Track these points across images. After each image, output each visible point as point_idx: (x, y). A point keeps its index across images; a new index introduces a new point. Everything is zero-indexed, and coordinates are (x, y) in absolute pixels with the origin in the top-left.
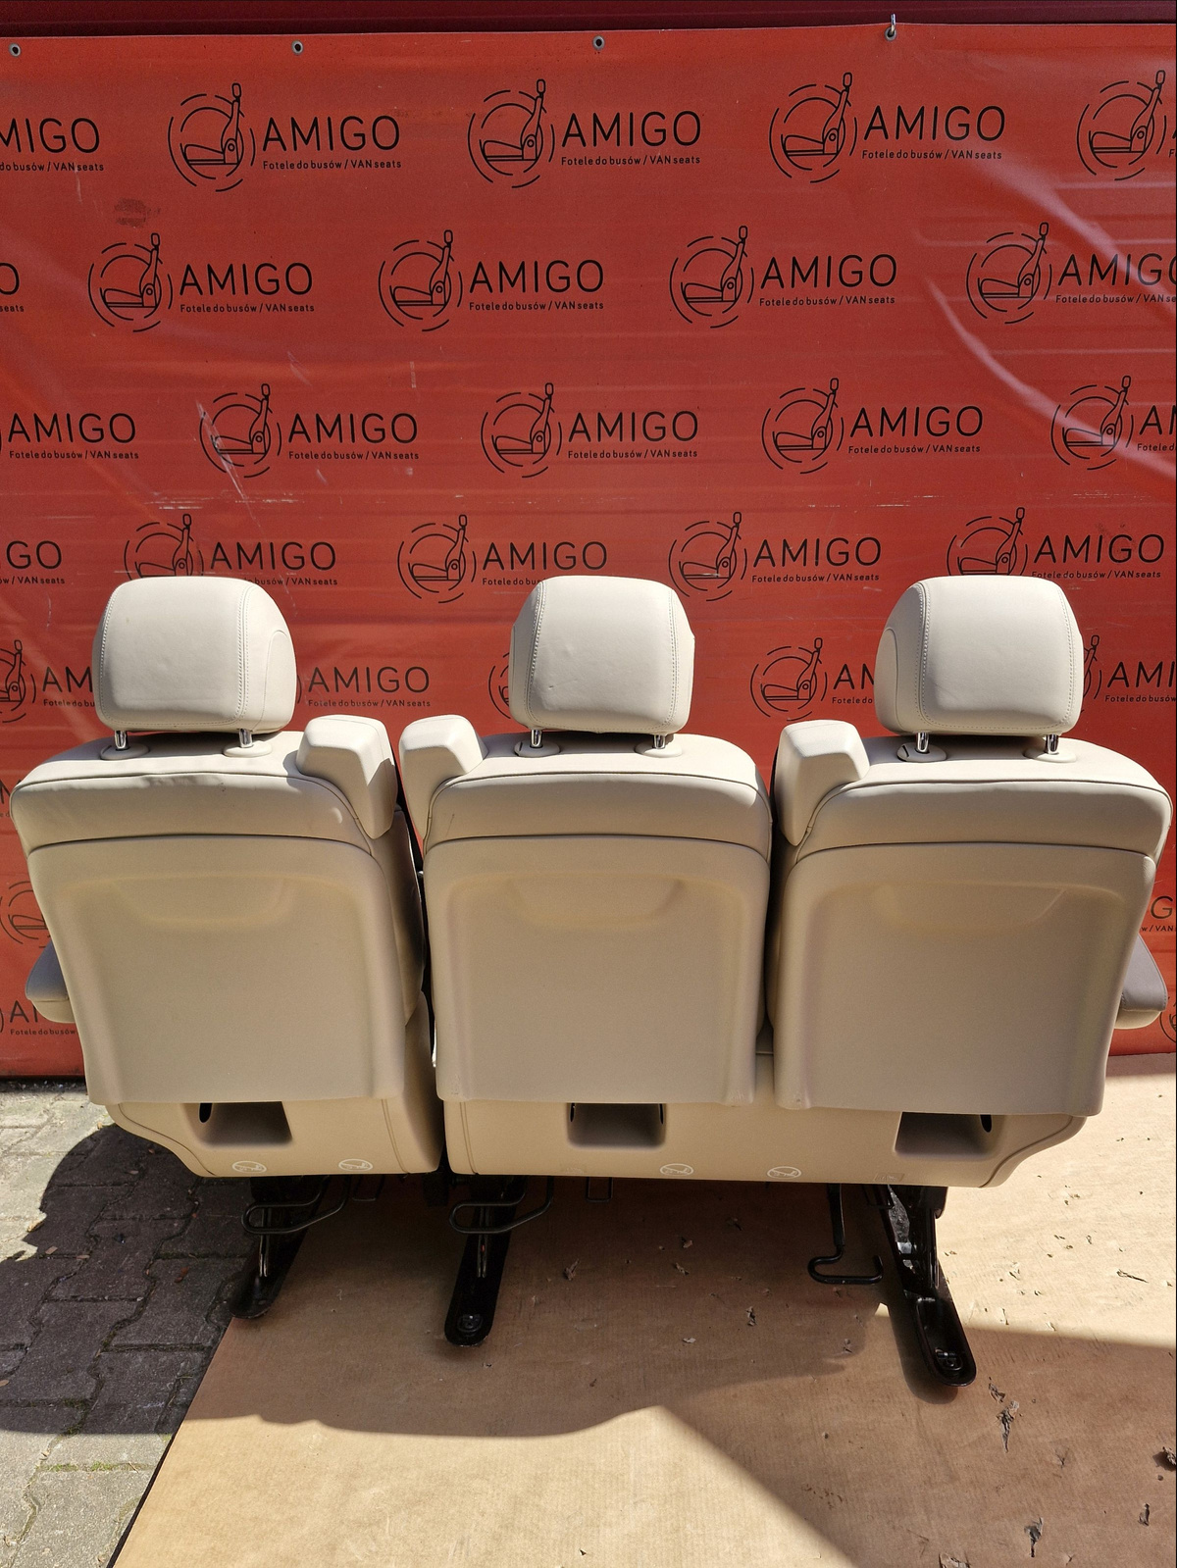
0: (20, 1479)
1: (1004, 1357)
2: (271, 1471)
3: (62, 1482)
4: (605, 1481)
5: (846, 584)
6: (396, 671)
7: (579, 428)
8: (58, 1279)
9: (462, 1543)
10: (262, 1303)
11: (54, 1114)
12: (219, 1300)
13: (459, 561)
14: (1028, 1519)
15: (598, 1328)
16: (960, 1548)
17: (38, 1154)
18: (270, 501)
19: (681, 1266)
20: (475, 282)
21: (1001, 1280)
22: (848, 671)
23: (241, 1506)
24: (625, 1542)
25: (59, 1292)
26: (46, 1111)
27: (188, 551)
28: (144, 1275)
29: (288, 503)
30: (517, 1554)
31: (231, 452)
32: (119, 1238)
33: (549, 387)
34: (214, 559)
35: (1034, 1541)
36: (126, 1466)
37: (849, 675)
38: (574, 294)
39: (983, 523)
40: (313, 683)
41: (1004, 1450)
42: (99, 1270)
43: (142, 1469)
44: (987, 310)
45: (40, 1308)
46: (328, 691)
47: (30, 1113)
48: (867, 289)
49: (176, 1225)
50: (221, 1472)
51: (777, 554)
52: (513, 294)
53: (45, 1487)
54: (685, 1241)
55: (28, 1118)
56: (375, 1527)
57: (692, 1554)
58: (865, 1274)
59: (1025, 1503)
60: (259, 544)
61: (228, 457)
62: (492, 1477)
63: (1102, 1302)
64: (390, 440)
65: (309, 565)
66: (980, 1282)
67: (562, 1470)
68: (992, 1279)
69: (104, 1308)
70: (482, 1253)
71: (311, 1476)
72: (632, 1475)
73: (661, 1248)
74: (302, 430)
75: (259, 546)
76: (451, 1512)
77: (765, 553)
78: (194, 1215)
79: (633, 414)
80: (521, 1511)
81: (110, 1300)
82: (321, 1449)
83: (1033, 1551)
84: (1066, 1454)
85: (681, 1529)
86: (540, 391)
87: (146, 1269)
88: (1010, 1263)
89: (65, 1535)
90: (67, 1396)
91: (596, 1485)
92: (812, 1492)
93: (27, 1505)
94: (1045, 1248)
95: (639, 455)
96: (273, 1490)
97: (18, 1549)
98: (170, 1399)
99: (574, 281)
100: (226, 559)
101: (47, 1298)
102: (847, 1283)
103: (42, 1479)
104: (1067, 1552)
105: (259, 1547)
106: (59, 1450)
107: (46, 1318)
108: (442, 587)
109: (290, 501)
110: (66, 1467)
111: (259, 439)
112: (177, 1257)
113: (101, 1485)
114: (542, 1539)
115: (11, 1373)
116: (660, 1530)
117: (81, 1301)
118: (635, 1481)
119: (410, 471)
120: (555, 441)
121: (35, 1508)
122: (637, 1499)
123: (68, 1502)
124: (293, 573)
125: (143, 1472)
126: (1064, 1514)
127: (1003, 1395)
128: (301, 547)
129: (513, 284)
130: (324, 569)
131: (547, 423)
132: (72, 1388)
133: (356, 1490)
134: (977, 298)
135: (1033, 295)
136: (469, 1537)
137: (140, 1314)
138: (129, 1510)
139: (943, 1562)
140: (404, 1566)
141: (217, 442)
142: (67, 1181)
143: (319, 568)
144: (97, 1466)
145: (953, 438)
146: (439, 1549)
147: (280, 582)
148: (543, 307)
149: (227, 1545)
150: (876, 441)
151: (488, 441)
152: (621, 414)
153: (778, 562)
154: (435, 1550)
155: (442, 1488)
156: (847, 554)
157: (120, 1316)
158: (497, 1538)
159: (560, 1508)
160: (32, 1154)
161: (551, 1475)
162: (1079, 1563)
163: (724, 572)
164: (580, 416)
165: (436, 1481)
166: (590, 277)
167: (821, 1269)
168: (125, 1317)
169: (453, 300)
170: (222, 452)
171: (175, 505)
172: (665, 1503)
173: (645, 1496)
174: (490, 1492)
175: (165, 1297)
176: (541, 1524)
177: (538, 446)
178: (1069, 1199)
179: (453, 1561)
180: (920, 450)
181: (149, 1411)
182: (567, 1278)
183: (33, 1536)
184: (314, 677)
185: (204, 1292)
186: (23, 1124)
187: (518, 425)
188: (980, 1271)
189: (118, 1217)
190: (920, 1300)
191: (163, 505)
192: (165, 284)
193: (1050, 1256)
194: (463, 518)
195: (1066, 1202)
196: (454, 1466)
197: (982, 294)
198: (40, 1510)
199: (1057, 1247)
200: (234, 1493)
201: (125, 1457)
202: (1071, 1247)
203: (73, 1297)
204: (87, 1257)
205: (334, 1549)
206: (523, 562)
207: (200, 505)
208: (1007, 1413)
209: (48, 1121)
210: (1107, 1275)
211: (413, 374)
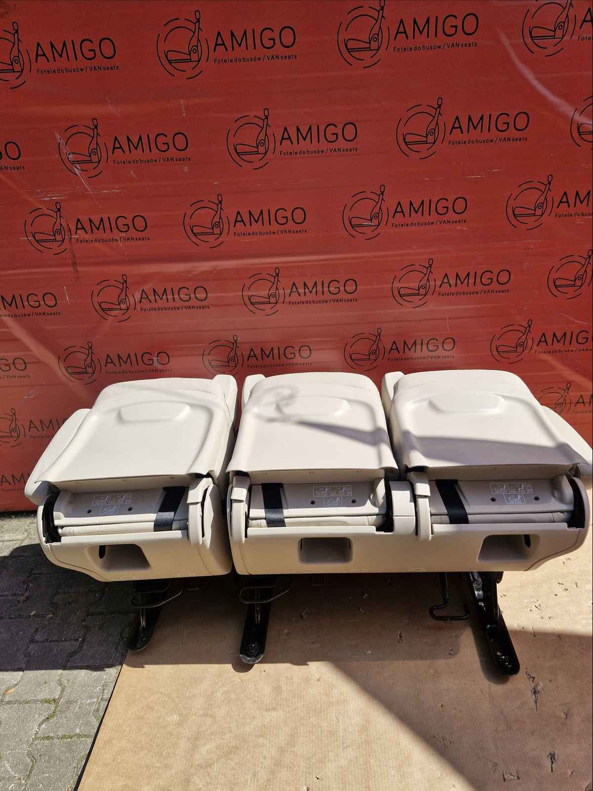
0: (25, 746)
1: (533, 656)
2: (153, 738)
3: (46, 746)
4: (327, 736)
5: (446, 226)
6: (188, 289)
7: (286, 136)
8: (37, 629)
9: (254, 776)
10: (144, 639)
11: (30, 532)
12: (122, 638)
13: (219, 223)
14: (549, 750)
15: (320, 647)
16: (514, 768)
17: (23, 556)
18: (105, 191)
19: (362, 609)
20: (216, 45)
21: (531, 611)
22: (447, 277)
23: (139, 759)
24: (340, 771)
25: (38, 637)
26: (26, 530)
27: (61, 224)
28: (82, 626)
29: (116, 192)
30: (283, 781)
31: (78, 162)
32: (68, 605)
33: (266, 111)
34: (77, 229)
35: (552, 762)
36: (79, 736)
37: (448, 280)
38: (278, 50)
39: (528, 185)
40: (142, 298)
41: (535, 710)
42: (58, 624)
43: (88, 737)
44: (534, 48)
45: (29, 647)
46: (151, 302)
47: (18, 532)
48: (460, 37)
49: (97, 595)
50: (128, 739)
51: (406, 210)
52: (240, 51)
53: (38, 750)
54: (363, 594)
55: (17, 535)
56: (209, 768)
57: (374, 777)
58: (460, 615)
59: (547, 741)
60: (102, 218)
61: (77, 166)
62: (268, 737)
63: (584, 621)
64: (172, 149)
65: (132, 229)
66: (520, 612)
67: (305, 730)
68: (526, 610)
69: (62, 645)
70: (257, 611)
71: (175, 740)
72: (341, 733)
73: (351, 598)
74: (119, 146)
75: (102, 220)
76: (248, 757)
77: (399, 209)
78: (107, 589)
79: (318, 126)
80: (284, 755)
81: (65, 640)
82: (178, 724)
83: (552, 768)
84: (568, 711)
85: (368, 763)
86: (261, 114)
87: (83, 622)
88: (535, 600)
89: (49, 776)
90: (46, 697)
91: (323, 739)
92: (436, 739)
93: (29, 760)
94: (553, 590)
95: (322, 152)
96: (155, 749)
97: (26, 785)
98: (99, 697)
99: (277, 41)
100: (83, 228)
101: (32, 641)
102: (450, 620)
103: (36, 745)
104: (570, 769)
105: (149, 783)
106: (44, 728)
107: (32, 652)
108: (210, 238)
109: (117, 191)
110: (48, 738)
111: (94, 153)
112: (99, 615)
113: (67, 748)
114: (296, 771)
115: (16, 685)
116: (357, 763)
117: (50, 641)
118: (343, 736)
119: (186, 169)
120: (272, 145)
121: (33, 762)
122: (344, 746)
123: (50, 758)
124: (123, 235)
125: (88, 739)
126: (568, 746)
127: (534, 678)
128: (126, 218)
129: (240, 45)
130: (141, 231)
131: (266, 134)
132: (49, 692)
133: (198, 747)
134: (528, 40)
135: (563, 36)
136: (258, 772)
137: (81, 647)
138: (82, 761)
139: (505, 777)
140: (225, 790)
141: (70, 156)
142: (39, 572)
143: (138, 231)
144: (64, 737)
145: (512, 133)
146: (243, 779)
147: (117, 240)
148: (259, 59)
149: (133, 782)
150: (465, 136)
151: (231, 148)
152: (310, 126)
153: (407, 215)
154: (241, 780)
155: (243, 744)
156: (447, 207)
157: (71, 650)
158: (273, 772)
159: (305, 753)
160: (20, 556)
161: (299, 734)
162: (577, 775)
163: (375, 222)
164: (286, 129)
165: (239, 740)
166: (287, 39)
167: (436, 613)
168: (73, 650)
169: (204, 57)
170: (74, 163)
171: (51, 197)
172: (359, 747)
173: (348, 744)
174: (268, 745)
175: (94, 638)
176: (295, 763)
177: (262, 149)
178: (565, 561)
179: (250, 786)
180: (492, 141)
181: (89, 704)
182: (302, 618)
183: (33, 778)
184: (142, 294)
185: (114, 634)
186: (14, 538)
187: (249, 136)
188: (519, 606)
189: (66, 592)
190: (489, 626)
191: (43, 198)
192: (25, 56)
193: (556, 595)
194: (220, 196)
195: (564, 563)
196: (248, 730)
197: (532, 37)
198: (36, 762)
199: (559, 589)
200: (135, 751)
201: (78, 731)
202: (567, 589)
203: (46, 639)
204: (52, 616)
205: (189, 782)
206: (257, 222)
207: (64, 196)
208: (536, 689)
209: (27, 536)
210: (587, 605)
211: (183, 107)
